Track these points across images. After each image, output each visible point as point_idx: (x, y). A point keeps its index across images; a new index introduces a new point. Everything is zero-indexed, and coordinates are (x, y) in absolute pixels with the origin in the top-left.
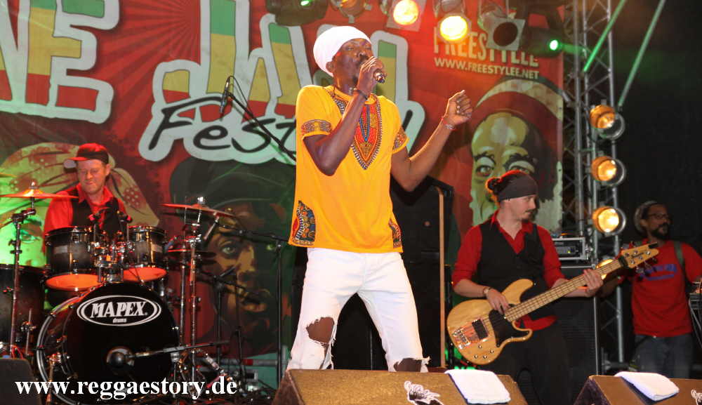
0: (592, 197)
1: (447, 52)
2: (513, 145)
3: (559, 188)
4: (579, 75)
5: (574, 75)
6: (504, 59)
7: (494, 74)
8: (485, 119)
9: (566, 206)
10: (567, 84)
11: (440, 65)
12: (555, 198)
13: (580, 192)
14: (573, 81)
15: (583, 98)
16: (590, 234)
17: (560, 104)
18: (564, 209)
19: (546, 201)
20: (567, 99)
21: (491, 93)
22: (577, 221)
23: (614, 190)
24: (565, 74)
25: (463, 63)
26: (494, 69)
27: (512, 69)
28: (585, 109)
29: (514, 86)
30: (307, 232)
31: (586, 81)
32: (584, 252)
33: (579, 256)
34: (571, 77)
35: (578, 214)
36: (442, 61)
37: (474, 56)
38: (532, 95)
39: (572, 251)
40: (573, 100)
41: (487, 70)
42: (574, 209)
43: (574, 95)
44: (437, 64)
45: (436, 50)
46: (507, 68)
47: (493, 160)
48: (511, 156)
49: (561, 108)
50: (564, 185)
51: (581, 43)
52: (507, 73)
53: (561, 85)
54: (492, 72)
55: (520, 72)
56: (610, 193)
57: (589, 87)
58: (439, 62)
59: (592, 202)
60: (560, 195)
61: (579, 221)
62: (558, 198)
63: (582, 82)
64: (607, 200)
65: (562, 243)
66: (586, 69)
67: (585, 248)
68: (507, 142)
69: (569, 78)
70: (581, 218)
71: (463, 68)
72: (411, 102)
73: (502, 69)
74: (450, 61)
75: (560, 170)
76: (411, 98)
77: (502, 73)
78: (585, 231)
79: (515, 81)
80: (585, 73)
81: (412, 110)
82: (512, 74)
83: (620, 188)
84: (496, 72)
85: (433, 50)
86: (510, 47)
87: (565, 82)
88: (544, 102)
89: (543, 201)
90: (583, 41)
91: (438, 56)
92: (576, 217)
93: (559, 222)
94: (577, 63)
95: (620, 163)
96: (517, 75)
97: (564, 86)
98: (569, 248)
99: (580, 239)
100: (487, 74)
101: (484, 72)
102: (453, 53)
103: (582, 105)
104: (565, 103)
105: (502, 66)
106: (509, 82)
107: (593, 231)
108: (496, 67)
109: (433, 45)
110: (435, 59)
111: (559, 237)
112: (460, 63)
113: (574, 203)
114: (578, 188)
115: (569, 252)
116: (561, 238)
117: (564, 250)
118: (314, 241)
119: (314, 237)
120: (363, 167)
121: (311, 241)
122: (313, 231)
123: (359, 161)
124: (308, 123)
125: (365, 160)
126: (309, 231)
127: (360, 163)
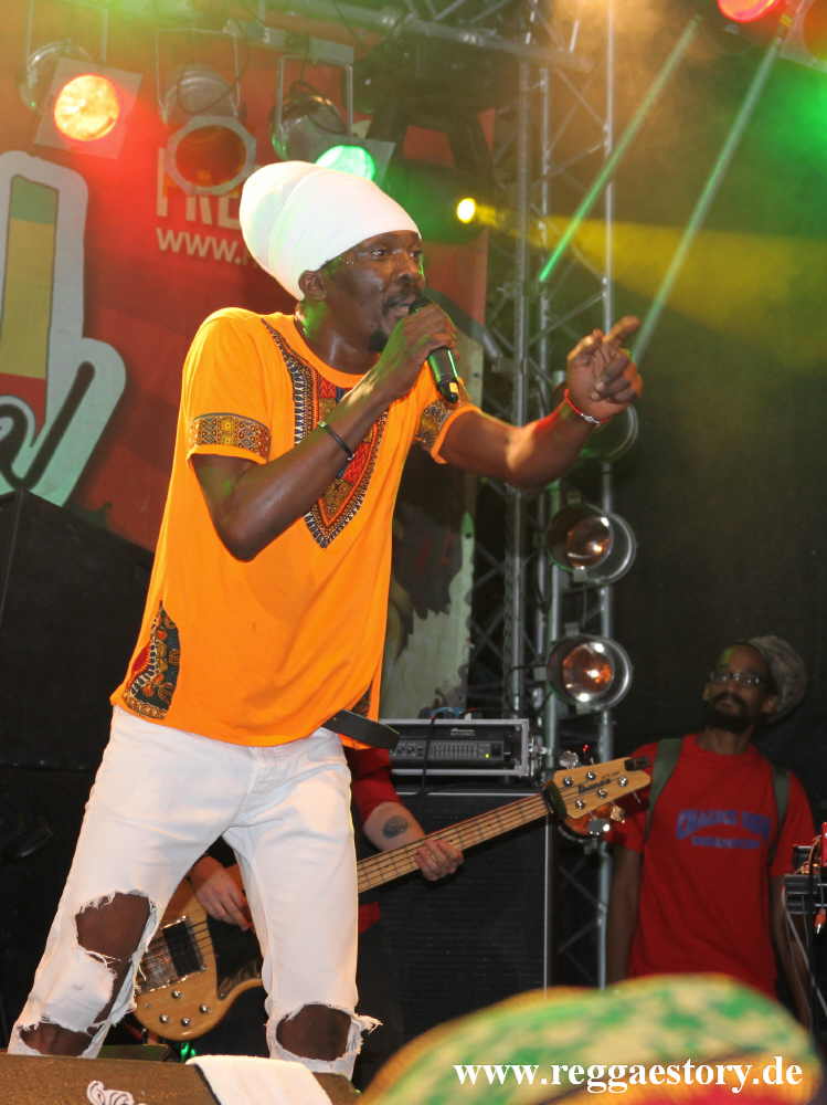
0: (546, 609)
1: (191, 216)
3: (464, 582)
4: (526, 293)
5: (514, 290)
9: (478, 630)
10: (495, 315)
11: (170, 246)
12: (453, 607)
13: (516, 596)
14: (511, 305)
15: (533, 351)
16: (538, 704)
17: (477, 365)
18: (473, 639)
19: (431, 614)
20: (494, 353)
22: (505, 672)
23: (603, 592)
24: (491, 287)
25: (229, 244)
28: (538, 378)
30: (158, 681)
31: (544, 305)
32: (524, 756)
33: (512, 767)
34: (506, 295)
35: (510, 651)
36: (176, 237)
39: (495, 752)
40: (509, 354)
42: (499, 636)
43: (512, 339)
44: (163, 246)
45: (162, 208)
49: (476, 375)
50: (476, 576)
51: (533, 206)
53: (478, 313)
56: (595, 599)
57: (549, 324)
58: (167, 241)
59: (547, 620)
60: (466, 599)
61: (511, 671)
62: (461, 610)
63: (534, 310)
64: (585, 617)
65: (471, 732)
66: (544, 275)
67: (528, 747)
69: (500, 295)
70: (516, 664)
71: (229, 258)
72: (90, 342)
74: (197, 238)
75: (467, 535)
76: (90, 331)
78: (526, 696)
80: (542, 286)
81: (93, 362)
83: (618, 588)
85: (154, 206)
87: (489, 305)
89: (423, 616)
90: (539, 204)
91: (166, 223)
92: (506, 659)
93: (461, 671)
94: (522, 262)
95: (620, 521)
97: (487, 314)
98: (488, 745)
99: (515, 721)
102: (207, 219)
103: (530, 367)
104: (488, 362)
107: (546, 698)
109: (154, 197)
110: (159, 231)
111: (462, 717)
112: (224, 243)
113: (502, 625)
114: (512, 586)
115: (487, 756)
116: (468, 720)
117: (475, 749)
118: (167, 709)
119: (169, 698)
120: (318, 541)
121: (161, 707)
122: (170, 684)
123: (309, 525)
124: (210, 417)
125: (327, 524)
126: (163, 682)
127: (311, 530)
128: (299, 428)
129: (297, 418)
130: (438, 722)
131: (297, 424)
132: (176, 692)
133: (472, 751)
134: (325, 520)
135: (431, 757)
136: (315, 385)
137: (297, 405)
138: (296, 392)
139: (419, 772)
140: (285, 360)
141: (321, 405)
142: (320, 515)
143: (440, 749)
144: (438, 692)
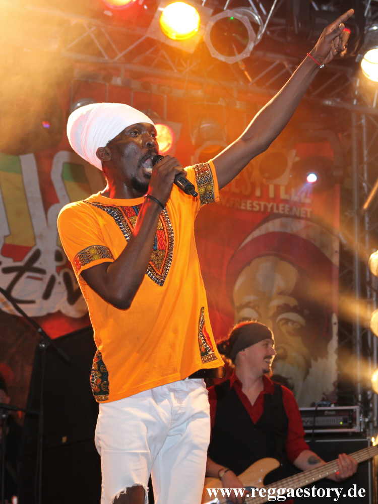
0: (372, 354)
2: (281, 293)
3: (334, 344)
4: (358, 214)
5: (352, 214)
6: (272, 195)
7: (259, 211)
8: (249, 263)
9: (341, 365)
10: (345, 224)
12: (329, 356)
13: (358, 349)
14: (351, 220)
15: (362, 240)
19: (319, 360)
20: (344, 242)
21: (256, 233)
24: (342, 212)
26: (259, 205)
27: (281, 205)
29: (283, 225)
30: (99, 383)
31: (367, 219)
32: (358, 423)
33: (352, 427)
34: (349, 216)
37: (237, 191)
38: (303, 235)
39: (344, 422)
40: (351, 242)
41: (253, 207)
43: (352, 235)
46: (275, 205)
47: (258, 312)
48: (278, 307)
49: (336, 252)
51: (360, 176)
52: (275, 211)
53: (337, 224)
54: (257, 208)
55: (291, 209)
57: (370, 228)
59: (372, 360)
60: (335, 352)
62: (333, 356)
63: (362, 222)
65: (333, 413)
66: (366, 206)
67: (359, 419)
68: (275, 290)
69: (346, 216)
70: (359, 380)
73: (269, 206)
75: (335, 324)
77: (269, 210)
78: (365, 394)
79: (284, 220)
80: (365, 211)
82: (281, 211)
84: (262, 209)
86: (278, 181)
87: (341, 221)
88: (317, 244)
90: (363, 175)
94: (356, 200)
96: (286, 212)
98: (341, 418)
99: (354, 407)
100: (252, 211)
101: (249, 208)
103: (361, 247)
104: (341, 246)
105: (269, 202)
106: (277, 222)
108: (262, 203)
111: (330, 406)
114: (356, 345)
115: (341, 423)
116: (333, 407)
117: (336, 420)
118: (108, 394)
119: (107, 388)
120: (158, 284)
121: (105, 394)
122: (105, 382)
123: (151, 278)
124: (82, 252)
125: (160, 273)
126: (102, 382)
127: (153, 280)
128: (126, 235)
129: (123, 231)
130: (319, 408)
131: (124, 234)
132: (110, 384)
133: (335, 421)
134: (158, 272)
135: (317, 424)
136: (123, 213)
137: (120, 225)
138: (116, 220)
139: (310, 431)
140: (104, 210)
141: (131, 220)
142: (154, 271)
143: (320, 420)
144: (324, 394)
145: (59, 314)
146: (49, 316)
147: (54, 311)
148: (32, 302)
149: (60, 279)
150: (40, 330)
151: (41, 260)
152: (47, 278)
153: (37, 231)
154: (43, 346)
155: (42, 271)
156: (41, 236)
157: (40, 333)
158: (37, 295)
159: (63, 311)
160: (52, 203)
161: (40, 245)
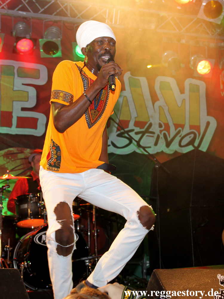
44: (223, 95)
45: (222, 87)
72: (209, 117)
76: (208, 114)
81: (210, 121)
91: (223, 90)
110: (221, 92)
118: (59, 168)
119: (59, 165)
120: (88, 127)
121: (57, 168)
122: (59, 161)
123: (87, 122)
125: (92, 122)
126: (57, 161)
127: (88, 124)
136: (90, 83)
137: (84, 88)
140: (81, 75)
142: (90, 119)
145: (162, 152)
146: (158, 153)
147: (160, 151)
148: (150, 147)
149: (162, 136)
150: (155, 159)
151: (152, 127)
152: (156, 136)
153: (150, 114)
154: (157, 166)
155: (153, 133)
156: (152, 117)
157: (156, 161)
158: (152, 144)
159: (164, 151)
160: (155, 101)
161: (151, 121)
